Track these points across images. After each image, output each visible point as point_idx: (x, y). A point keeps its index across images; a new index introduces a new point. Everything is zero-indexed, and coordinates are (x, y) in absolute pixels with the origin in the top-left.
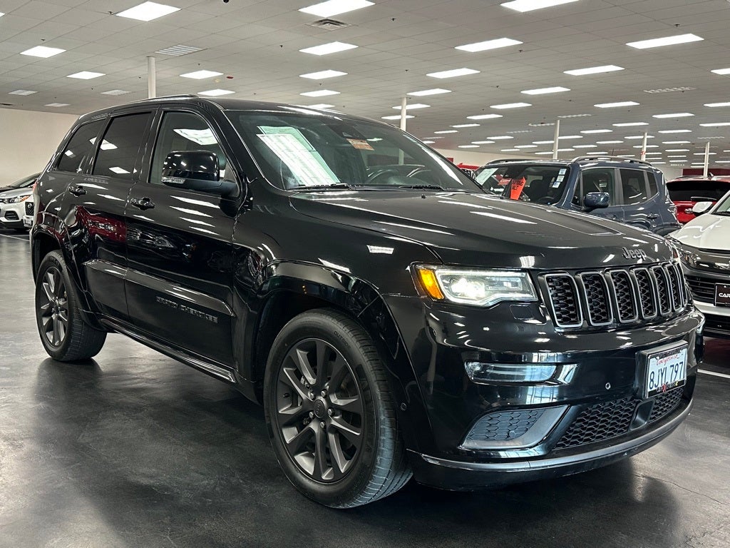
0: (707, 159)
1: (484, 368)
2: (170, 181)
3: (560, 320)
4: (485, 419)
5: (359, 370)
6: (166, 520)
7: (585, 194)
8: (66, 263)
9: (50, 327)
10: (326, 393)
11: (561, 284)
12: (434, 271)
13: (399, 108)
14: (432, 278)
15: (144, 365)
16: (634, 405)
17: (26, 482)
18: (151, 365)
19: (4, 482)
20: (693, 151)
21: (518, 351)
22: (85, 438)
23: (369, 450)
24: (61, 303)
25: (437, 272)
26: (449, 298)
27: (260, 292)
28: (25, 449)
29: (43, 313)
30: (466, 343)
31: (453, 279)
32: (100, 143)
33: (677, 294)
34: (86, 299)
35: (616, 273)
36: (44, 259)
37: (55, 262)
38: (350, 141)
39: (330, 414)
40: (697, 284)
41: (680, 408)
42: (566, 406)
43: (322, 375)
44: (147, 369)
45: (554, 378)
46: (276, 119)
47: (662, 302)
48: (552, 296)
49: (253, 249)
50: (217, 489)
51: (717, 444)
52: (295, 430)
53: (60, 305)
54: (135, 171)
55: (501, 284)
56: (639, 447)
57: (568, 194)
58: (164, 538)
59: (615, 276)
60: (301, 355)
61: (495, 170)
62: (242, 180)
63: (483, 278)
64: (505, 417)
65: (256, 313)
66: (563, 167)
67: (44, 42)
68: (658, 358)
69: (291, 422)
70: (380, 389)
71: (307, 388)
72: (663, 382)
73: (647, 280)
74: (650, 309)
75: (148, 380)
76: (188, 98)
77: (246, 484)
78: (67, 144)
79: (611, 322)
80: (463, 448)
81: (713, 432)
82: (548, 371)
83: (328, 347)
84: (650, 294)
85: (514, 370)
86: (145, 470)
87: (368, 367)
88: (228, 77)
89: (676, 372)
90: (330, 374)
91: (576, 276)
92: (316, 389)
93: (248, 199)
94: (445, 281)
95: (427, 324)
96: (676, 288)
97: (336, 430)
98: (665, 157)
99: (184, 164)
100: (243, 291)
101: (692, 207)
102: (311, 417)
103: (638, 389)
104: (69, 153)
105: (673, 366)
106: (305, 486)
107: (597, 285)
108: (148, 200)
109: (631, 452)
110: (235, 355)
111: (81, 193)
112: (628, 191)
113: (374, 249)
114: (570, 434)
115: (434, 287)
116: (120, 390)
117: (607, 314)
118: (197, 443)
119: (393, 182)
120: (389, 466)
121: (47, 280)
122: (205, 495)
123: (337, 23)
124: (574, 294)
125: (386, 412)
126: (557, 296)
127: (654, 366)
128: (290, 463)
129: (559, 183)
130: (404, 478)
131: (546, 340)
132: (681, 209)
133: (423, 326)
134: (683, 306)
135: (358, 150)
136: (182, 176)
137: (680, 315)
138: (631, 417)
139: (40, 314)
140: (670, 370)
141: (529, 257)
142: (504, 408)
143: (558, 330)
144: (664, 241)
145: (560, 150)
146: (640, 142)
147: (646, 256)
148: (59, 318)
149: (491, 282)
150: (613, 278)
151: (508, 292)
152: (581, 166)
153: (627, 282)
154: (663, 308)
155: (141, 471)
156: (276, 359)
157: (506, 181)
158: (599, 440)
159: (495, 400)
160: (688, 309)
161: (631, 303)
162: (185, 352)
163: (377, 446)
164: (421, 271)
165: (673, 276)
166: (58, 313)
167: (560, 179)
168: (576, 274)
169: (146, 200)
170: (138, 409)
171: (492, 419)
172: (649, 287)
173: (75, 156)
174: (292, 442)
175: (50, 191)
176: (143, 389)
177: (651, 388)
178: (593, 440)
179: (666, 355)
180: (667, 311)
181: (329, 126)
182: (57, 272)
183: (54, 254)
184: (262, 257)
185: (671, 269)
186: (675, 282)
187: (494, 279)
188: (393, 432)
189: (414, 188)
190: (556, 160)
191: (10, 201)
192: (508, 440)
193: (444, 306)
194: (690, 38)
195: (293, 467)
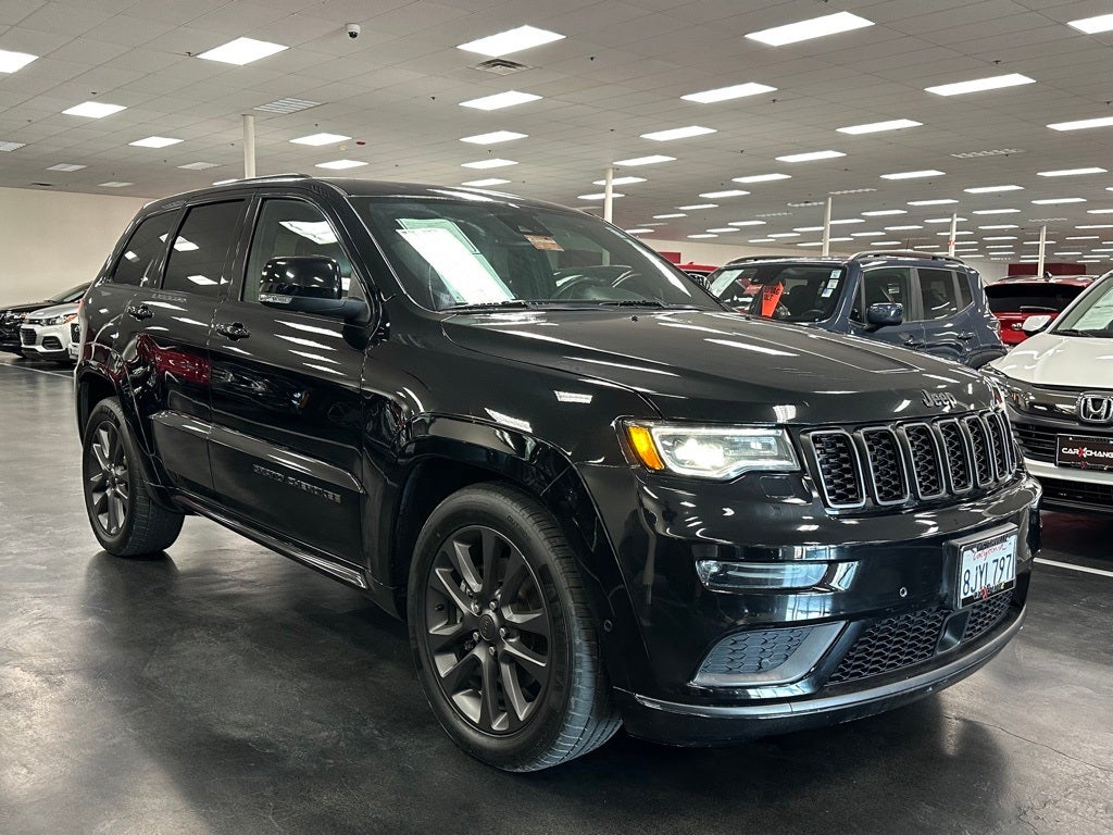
0: (1042, 250)
1: (724, 569)
2: (271, 300)
3: (832, 497)
4: (727, 643)
5: (544, 572)
6: (269, 791)
7: (869, 305)
8: (124, 414)
9: (104, 507)
10: (497, 604)
11: (833, 445)
12: (649, 428)
13: (603, 183)
14: (646, 439)
15: (239, 560)
16: (941, 618)
17: (68, 736)
18: (248, 560)
19: (35, 737)
20: (1023, 239)
21: (773, 544)
22: (152, 671)
23: (559, 688)
24: (119, 472)
25: (653, 431)
26: (671, 468)
27: (403, 454)
28: (66, 687)
29: (93, 487)
30: (698, 534)
31: (677, 440)
32: (173, 243)
33: (1001, 456)
34: (154, 466)
35: (914, 428)
36: (95, 411)
37: (110, 414)
38: (530, 238)
39: (502, 635)
40: (1030, 435)
41: (1009, 619)
42: (843, 623)
43: (491, 579)
44: (242, 567)
45: (825, 582)
46: (422, 208)
47: (980, 467)
48: (821, 463)
49: (390, 397)
50: (342, 744)
51: (1062, 669)
52: (452, 658)
53: (117, 476)
54: (223, 281)
55: (747, 446)
56: (949, 679)
57: (844, 306)
58: (265, 818)
59: (912, 433)
60: (460, 550)
61: (739, 272)
62: (374, 297)
63: (721, 439)
64: (754, 640)
65: (396, 486)
66: (837, 267)
67: (95, 96)
68: (975, 549)
69: (447, 646)
70: (573, 599)
71: (469, 597)
72: (983, 584)
73: (958, 437)
74: (962, 479)
75: (244, 583)
76: (299, 179)
77: (383, 736)
78: (128, 242)
79: (907, 499)
80: (695, 685)
81: (1057, 650)
82: (816, 572)
83: (499, 539)
84: (963, 457)
85: (767, 571)
86: (236, 716)
87: (557, 567)
88: (359, 143)
89: (1002, 569)
90: (503, 577)
91: (855, 434)
92: (483, 599)
93: (383, 325)
94: (665, 442)
95: (642, 504)
96: (1000, 447)
97: (511, 659)
98: (982, 248)
99: (290, 275)
100: (377, 454)
101: (1022, 322)
102: (476, 639)
103: (947, 595)
104: (130, 255)
105: (997, 561)
106: (468, 739)
107: (887, 447)
108: (240, 326)
109: (939, 685)
110: (366, 549)
111: (147, 316)
112: (929, 300)
113: (564, 397)
114: (849, 662)
115: (650, 451)
116: (204, 597)
117: (900, 487)
118: (312, 676)
119: (593, 295)
120: (589, 711)
121: (98, 440)
122: (324, 753)
123: (512, 65)
124: (852, 460)
125: (583, 633)
126: (828, 462)
127: (970, 561)
128: (446, 705)
129: (831, 291)
130: (610, 729)
131: (814, 527)
132: (1006, 325)
133: (636, 506)
134: (1010, 473)
135: (542, 252)
136: (287, 293)
137: (1007, 485)
138: (938, 635)
139: (90, 489)
140: (992, 567)
141: (787, 407)
142: (753, 627)
143: (829, 512)
144: (981, 379)
145: (832, 240)
146: (947, 227)
147: (956, 402)
148: (117, 495)
149: (732, 444)
150: (909, 435)
151: (757, 458)
152: (862, 266)
153: (929, 441)
154: (981, 477)
155: (232, 718)
156: (424, 556)
157: (755, 288)
158: (892, 670)
159: (741, 616)
160: (1018, 476)
161: (936, 471)
162: (296, 545)
163: (570, 682)
164: (632, 430)
165: (996, 429)
166: (114, 486)
167: (833, 284)
168: (855, 430)
169: (238, 326)
170: (228, 625)
171: (735, 642)
172: (961, 447)
173: (138, 259)
174: (449, 675)
175: (103, 311)
176: (237, 597)
177: (965, 594)
178: (882, 669)
179: (987, 545)
180: (987, 480)
181: (499, 217)
182: (113, 429)
183: (108, 403)
184: (405, 407)
185: (992, 419)
186: (998, 438)
187: (736, 440)
188: (593, 662)
189: (621, 305)
190: (826, 256)
191: (50, 322)
192: (759, 673)
193: (664, 479)
194: (1016, 80)
195: (451, 712)
